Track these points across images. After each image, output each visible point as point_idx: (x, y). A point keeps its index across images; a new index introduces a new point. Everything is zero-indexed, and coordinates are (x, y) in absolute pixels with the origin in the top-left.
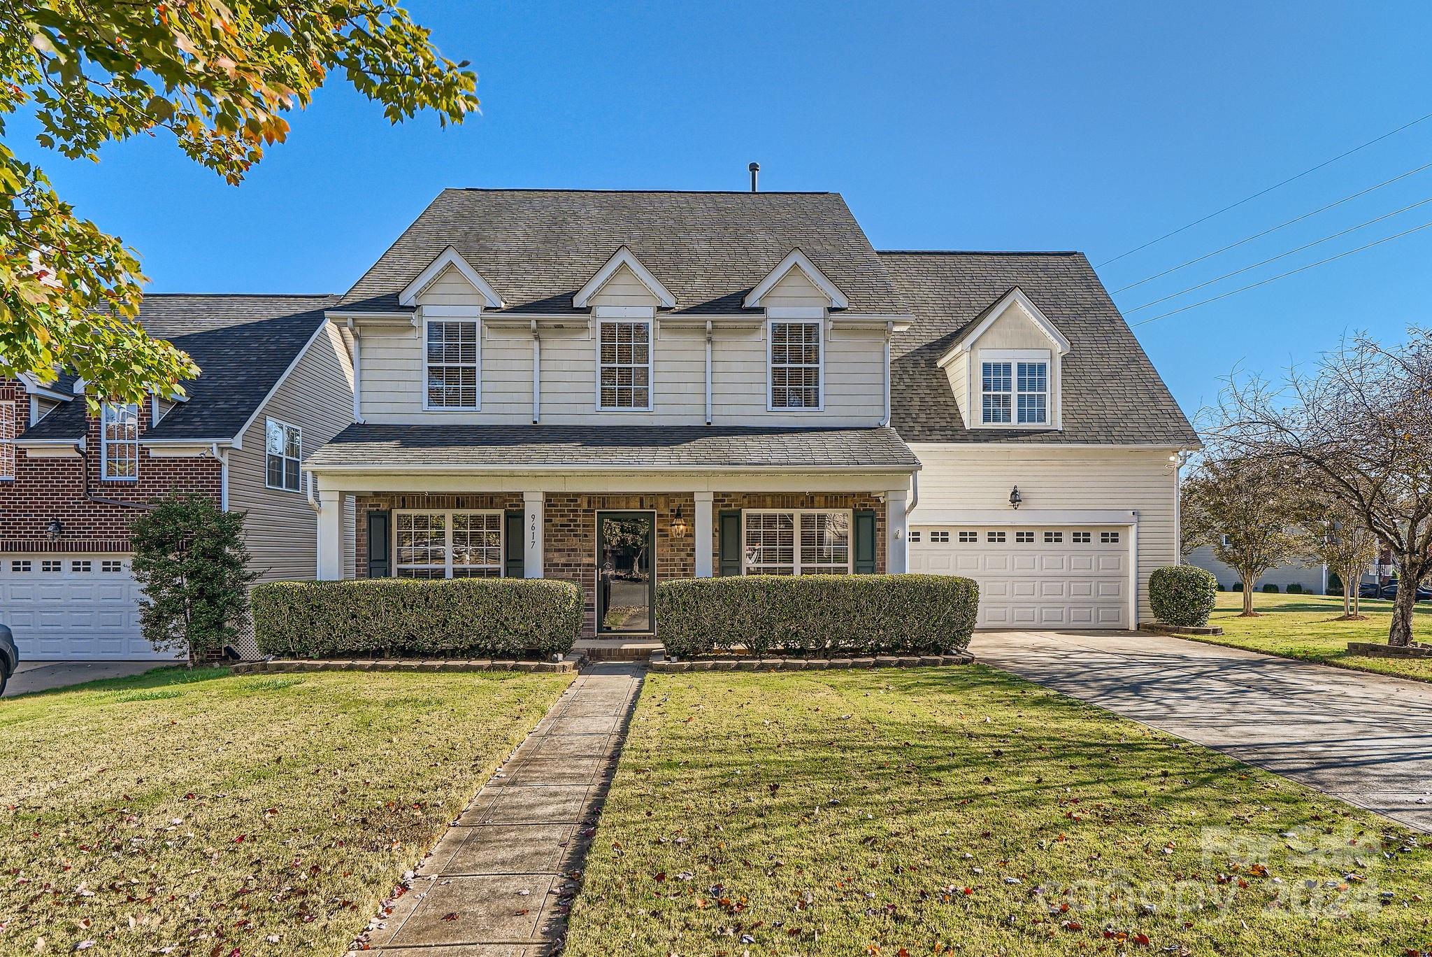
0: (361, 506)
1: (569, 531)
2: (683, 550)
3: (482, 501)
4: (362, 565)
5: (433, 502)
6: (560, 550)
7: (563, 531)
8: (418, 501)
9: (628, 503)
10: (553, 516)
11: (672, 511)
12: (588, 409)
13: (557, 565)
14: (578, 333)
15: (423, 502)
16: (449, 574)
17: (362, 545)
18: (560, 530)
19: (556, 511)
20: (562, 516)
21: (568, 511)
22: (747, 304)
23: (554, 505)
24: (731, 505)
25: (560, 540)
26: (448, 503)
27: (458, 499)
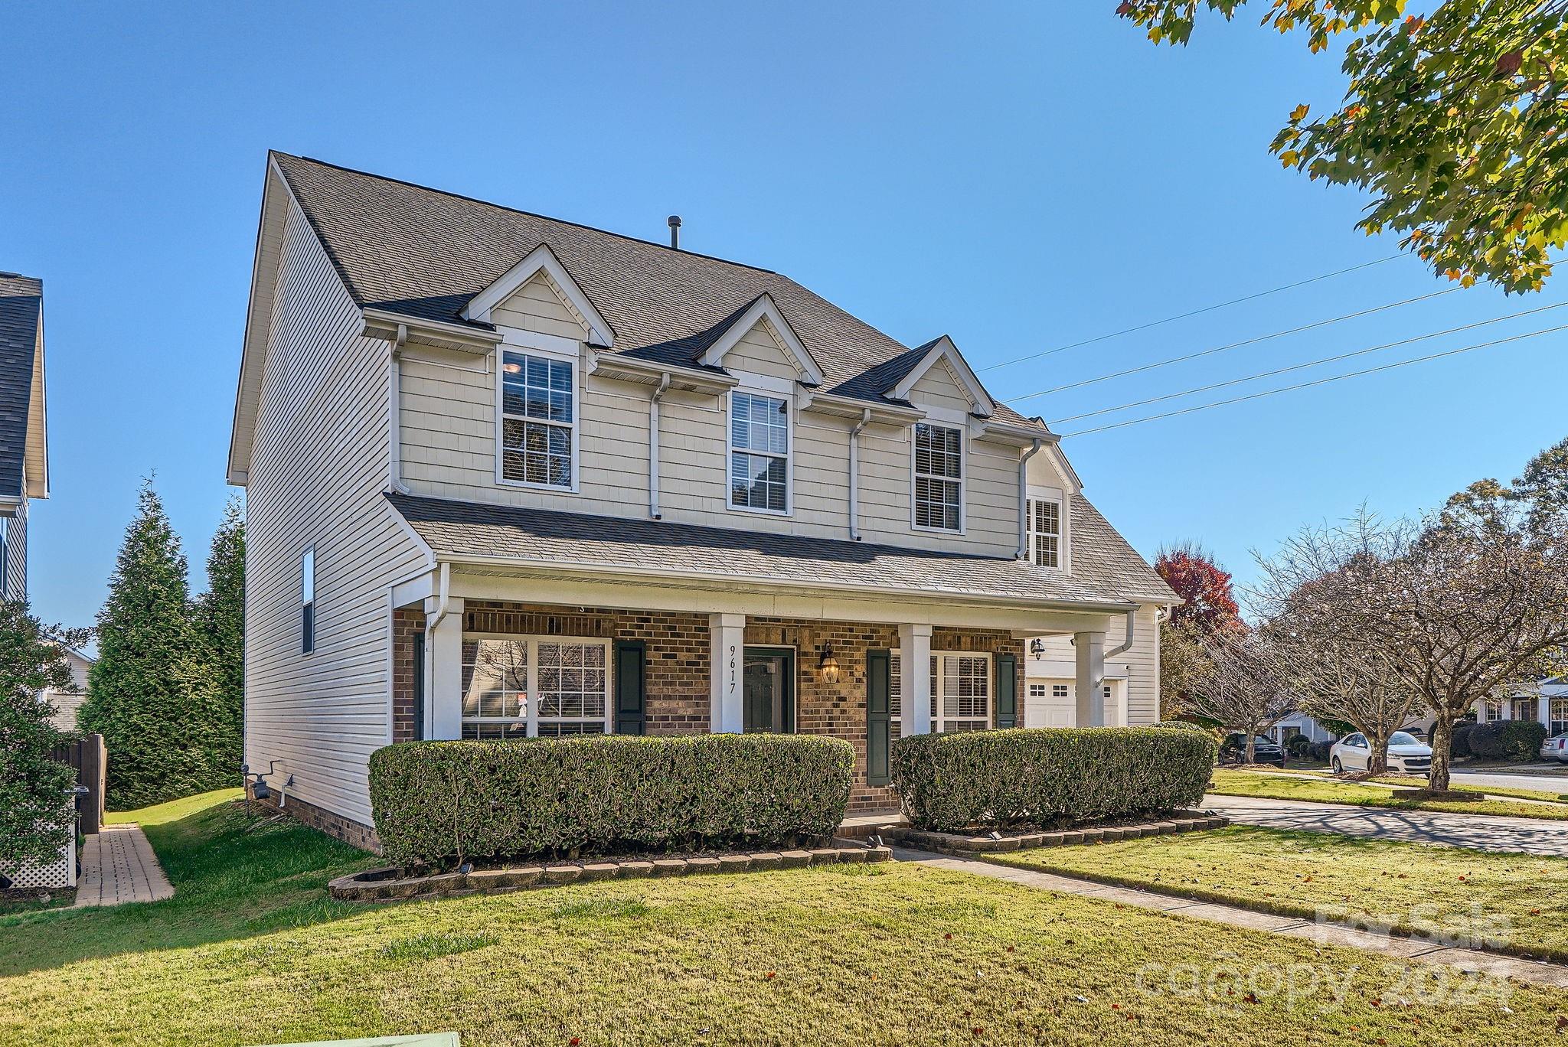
0: (404, 624)
1: (697, 671)
2: (828, 699)
3: (585, 625)
4: (405, 718)
5: (516, 623)
6: (686, 698)
7: (690, 671)
8: (494, 620)
9: (768, 635)
10: (677, 649)
11: (817, 648)
12: (718, 506)
13: (682, 718)
14: (706, 400)
15: (501, 623)
16: (532, 732)
17: (406, 686)
18: (686, 671)
19: (681, 643)
20: (689, 650)
21: (697, 643)
22: (889, 396)
23: (678, 635)
24: (878, 644)
25: (687, 684)
26: (537, 624)
27: (552, 620)
